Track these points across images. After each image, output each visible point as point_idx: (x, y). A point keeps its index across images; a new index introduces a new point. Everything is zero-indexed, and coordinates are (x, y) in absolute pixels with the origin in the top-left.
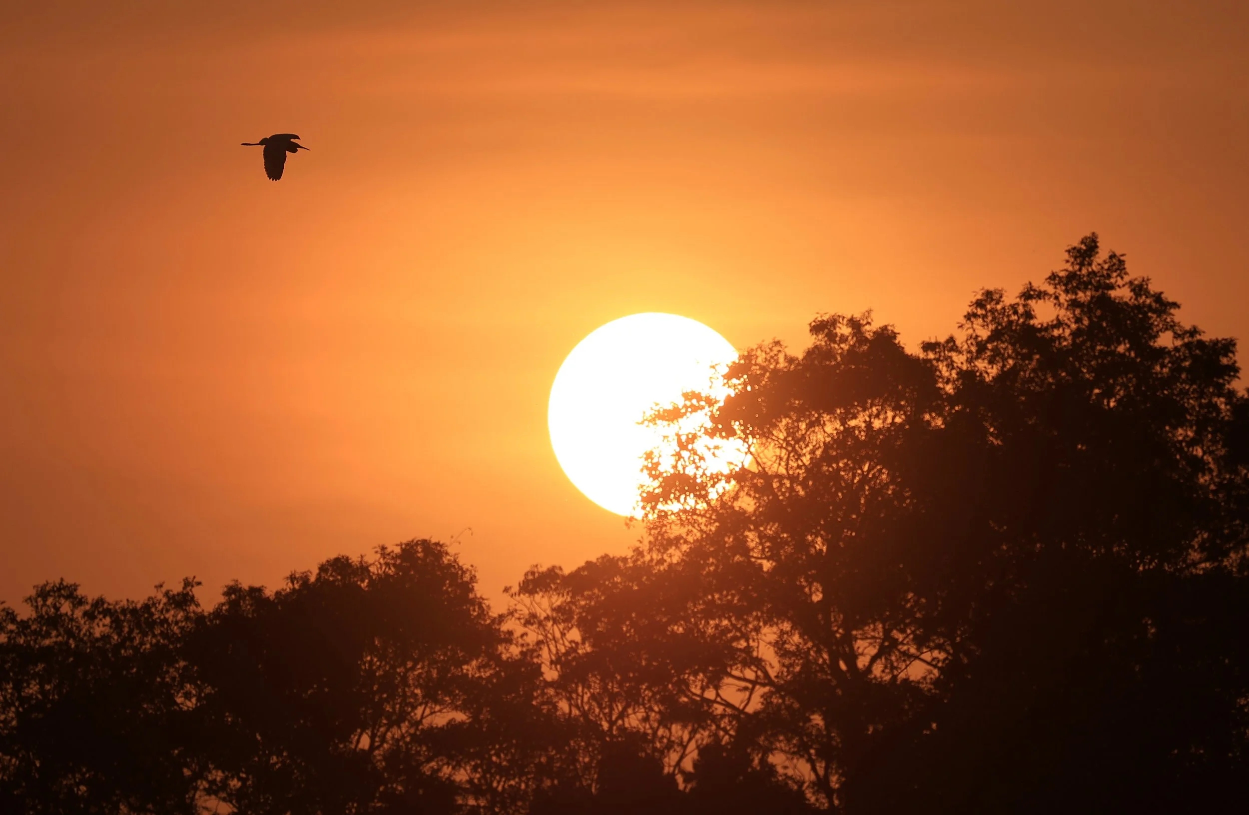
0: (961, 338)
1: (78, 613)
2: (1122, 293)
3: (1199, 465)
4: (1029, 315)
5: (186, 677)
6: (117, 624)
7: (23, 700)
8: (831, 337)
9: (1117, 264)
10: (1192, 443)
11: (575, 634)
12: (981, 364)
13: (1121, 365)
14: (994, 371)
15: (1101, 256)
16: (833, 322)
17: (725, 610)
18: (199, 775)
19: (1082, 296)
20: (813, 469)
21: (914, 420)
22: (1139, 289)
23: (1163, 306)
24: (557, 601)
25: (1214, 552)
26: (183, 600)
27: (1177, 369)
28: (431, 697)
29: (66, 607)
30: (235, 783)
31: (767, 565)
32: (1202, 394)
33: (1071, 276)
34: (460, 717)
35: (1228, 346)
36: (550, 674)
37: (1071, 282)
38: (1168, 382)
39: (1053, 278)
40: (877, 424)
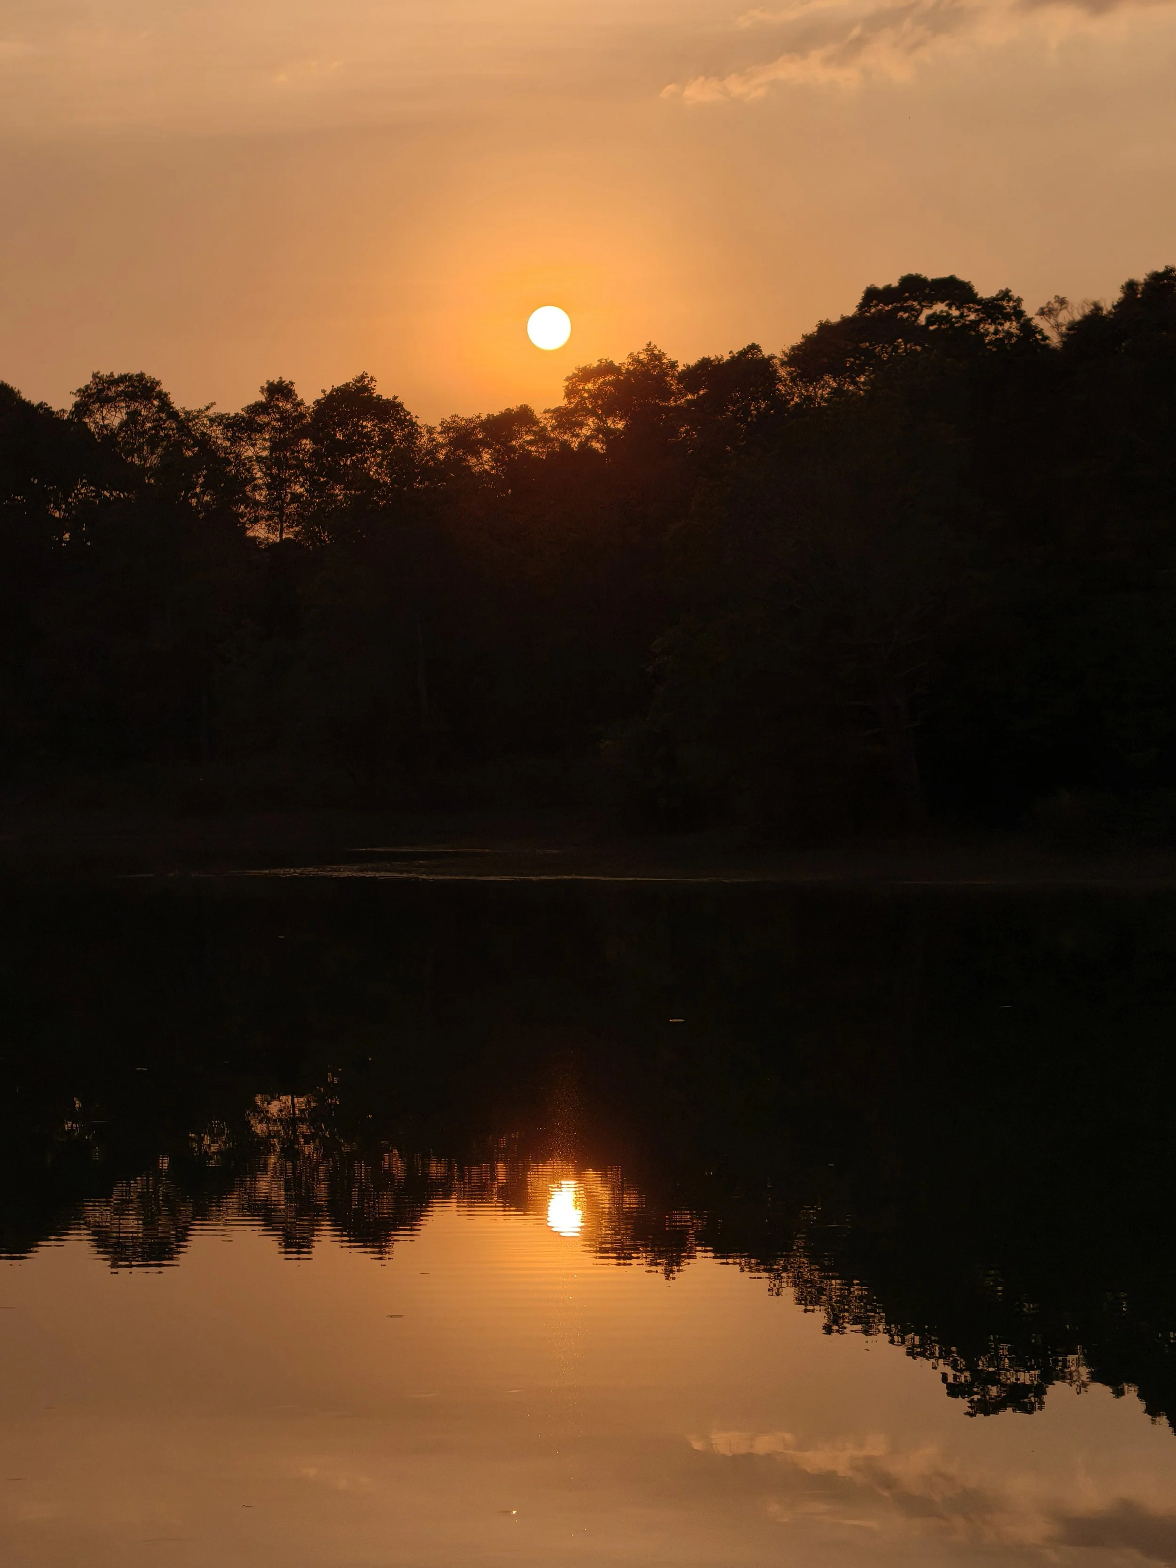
0: (626, 362)
1: (459, 420)
2: (656, 352)
3: (672, 385)
4: (639, 357)
5: (480, 431)
6: (466, 422)
7: (449, 437)
8: (601, 362)
9: (655, 347)
10: (671, 380)
11: (554, 421)
12: (630, 367)
13: (657, 366)
14: (633, 368)
15: (652, 345)
16: (602, 359)
17: (583, 415)
18: (483, 450)
19: (649, 353)
20: (598, 388)
21: (617, 377)
22: (660, 351)
23: (664, 354)
24: (550, 415)
25: (675, 401)
26: (478, 417)
27: (667, 366)
28: (526, 434)
29: (456, 419)
30: (490, 452)
31: (590, 407)
32: (672, 370)
33: (647, 349)
34: (533, 438)
35: (677, 362)
36: (549, 429)
37: (647, 350)
38: (665, 369)
39: (643, 350)
40: (610, 379)
